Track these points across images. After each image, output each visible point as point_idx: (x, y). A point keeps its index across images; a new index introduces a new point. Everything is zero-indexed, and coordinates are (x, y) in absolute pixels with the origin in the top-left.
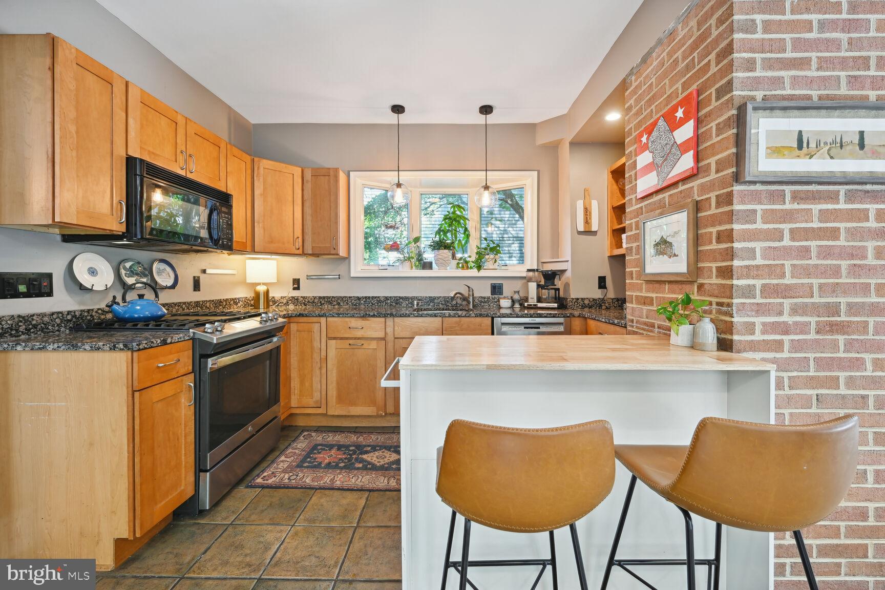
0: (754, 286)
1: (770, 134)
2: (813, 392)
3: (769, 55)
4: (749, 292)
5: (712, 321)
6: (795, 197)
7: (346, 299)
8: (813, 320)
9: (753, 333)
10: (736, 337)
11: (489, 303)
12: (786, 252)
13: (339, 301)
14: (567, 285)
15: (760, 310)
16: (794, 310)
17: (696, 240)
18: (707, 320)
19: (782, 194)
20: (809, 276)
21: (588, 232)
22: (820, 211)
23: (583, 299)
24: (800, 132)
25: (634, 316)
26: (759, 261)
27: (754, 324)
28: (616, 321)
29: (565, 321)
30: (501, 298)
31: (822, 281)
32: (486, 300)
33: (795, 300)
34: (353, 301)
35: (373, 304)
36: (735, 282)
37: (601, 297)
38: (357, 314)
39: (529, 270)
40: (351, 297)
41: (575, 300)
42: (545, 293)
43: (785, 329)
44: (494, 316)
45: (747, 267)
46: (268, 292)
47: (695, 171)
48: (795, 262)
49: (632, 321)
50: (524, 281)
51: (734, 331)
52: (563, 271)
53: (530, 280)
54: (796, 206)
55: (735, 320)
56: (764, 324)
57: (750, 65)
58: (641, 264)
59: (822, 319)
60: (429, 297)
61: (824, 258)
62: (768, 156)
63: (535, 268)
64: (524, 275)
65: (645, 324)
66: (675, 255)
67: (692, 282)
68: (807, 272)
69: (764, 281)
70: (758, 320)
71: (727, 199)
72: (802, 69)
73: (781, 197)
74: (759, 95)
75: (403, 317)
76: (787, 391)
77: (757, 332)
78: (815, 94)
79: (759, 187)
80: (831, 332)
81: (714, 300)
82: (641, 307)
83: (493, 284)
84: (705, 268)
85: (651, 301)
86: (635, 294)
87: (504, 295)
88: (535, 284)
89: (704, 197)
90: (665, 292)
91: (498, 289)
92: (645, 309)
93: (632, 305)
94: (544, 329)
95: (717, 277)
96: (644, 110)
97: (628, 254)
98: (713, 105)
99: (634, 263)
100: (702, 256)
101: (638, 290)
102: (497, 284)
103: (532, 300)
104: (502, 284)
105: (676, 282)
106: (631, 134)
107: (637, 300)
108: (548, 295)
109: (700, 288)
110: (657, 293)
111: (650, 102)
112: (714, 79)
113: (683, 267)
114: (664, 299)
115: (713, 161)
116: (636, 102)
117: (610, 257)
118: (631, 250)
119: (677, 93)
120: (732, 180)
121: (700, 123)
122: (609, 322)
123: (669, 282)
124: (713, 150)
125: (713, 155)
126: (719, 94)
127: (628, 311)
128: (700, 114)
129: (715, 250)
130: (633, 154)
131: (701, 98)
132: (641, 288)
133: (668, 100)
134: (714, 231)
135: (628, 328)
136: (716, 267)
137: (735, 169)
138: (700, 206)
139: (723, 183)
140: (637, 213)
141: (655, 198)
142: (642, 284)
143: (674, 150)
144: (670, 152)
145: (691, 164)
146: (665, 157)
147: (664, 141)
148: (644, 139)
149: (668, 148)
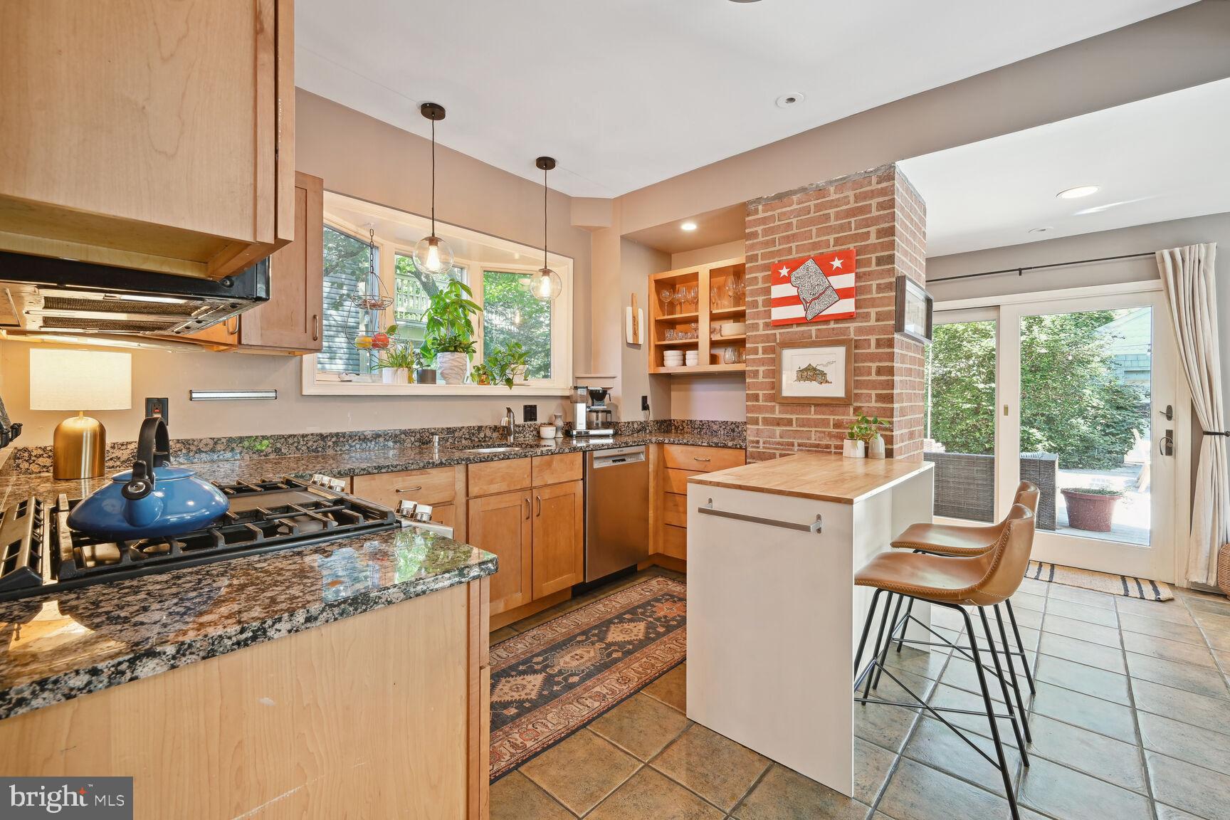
0: (898, 408)
4: (897, 413)
7: (296, 440)
9: (898, 443)
10: (895, 447)
11: (525, 433)
13: (279, 445)
14: (617, 406)
15: (899, 425)
17: (855, 371)
21: (636, 345)
25: (759, 437)
28: (730, 444)
29: (645, 449)
34: (310, 443)
35: (351, 446)
36: (896, 406)
37: (645, 419)
38: (412, 464)
40: (307, 435)
41: (626, 425)
42: (594, 417)
43: (903, 438)
46: (100, 435)
47: (858, 315)
49: (756, 442)
53: (578, 400)
55: (893, 434)
56: (899, 436)
58: (774, 387)
60: (448, 429)
65: (779, 443)
66: (827, 382)
67: (847, 405)
70: (899, 433)
71: (888, 343)
75: (484, 461)
82: (771, 427)
83: (526, 407)
84: (862, 394)
85: (789, 422)
86: (763, 416)
87: (539, 421)
88: (584, 405)
89: (863, 338)
90: (810, 414)
91: (530, 413)
92: (778, 430)
93: (757, 427)
94: (629, 461)
95: (876, 401)
96: (777, 243)
97: (750, 377)
98: (874, 267)
99: (761, 386)
100: (858, 384)
101: (767, 412)
102: (531, 406)
103: (581, 425)
104: (535, 407)
105: (826, 405)
106: (757, 261)
107: (767, 421)
108: (597, 419)
109: (857, 410)
110: (798, 414)
111: (788, 239)
112: (874, 248)
113: (840, 393)
114: (808, 419)
115: (873, 311)
116: (766, 232)
117: (651, 375)
118: (756, 373)
119: (827, 244)
120: (893, 330)
121: (858, 277)
122: (717, 446)
123: (816, 405)
124: (873, 303)
125: (873, 306)
126: (880, 261)
127: (748, 432)
128: (858, 270)
129: (874, 381)
130: (760, 280)
131: (858, 258)
132: (772, 410)
133: (815, 246)
134: (874, 365)
135: (749, 449)
136: (876, 394)
137: (894, 322)
138: (857, 344)
139: (884, 330)
140: (767, 338)
141: (795, 329)
142: (774, 406)
143: (828, 292)
144: (824, 292)
145: (852, 309)
146: (817, 295)
147: (814, 281)
148: (784, 272)
149: (821, 289)
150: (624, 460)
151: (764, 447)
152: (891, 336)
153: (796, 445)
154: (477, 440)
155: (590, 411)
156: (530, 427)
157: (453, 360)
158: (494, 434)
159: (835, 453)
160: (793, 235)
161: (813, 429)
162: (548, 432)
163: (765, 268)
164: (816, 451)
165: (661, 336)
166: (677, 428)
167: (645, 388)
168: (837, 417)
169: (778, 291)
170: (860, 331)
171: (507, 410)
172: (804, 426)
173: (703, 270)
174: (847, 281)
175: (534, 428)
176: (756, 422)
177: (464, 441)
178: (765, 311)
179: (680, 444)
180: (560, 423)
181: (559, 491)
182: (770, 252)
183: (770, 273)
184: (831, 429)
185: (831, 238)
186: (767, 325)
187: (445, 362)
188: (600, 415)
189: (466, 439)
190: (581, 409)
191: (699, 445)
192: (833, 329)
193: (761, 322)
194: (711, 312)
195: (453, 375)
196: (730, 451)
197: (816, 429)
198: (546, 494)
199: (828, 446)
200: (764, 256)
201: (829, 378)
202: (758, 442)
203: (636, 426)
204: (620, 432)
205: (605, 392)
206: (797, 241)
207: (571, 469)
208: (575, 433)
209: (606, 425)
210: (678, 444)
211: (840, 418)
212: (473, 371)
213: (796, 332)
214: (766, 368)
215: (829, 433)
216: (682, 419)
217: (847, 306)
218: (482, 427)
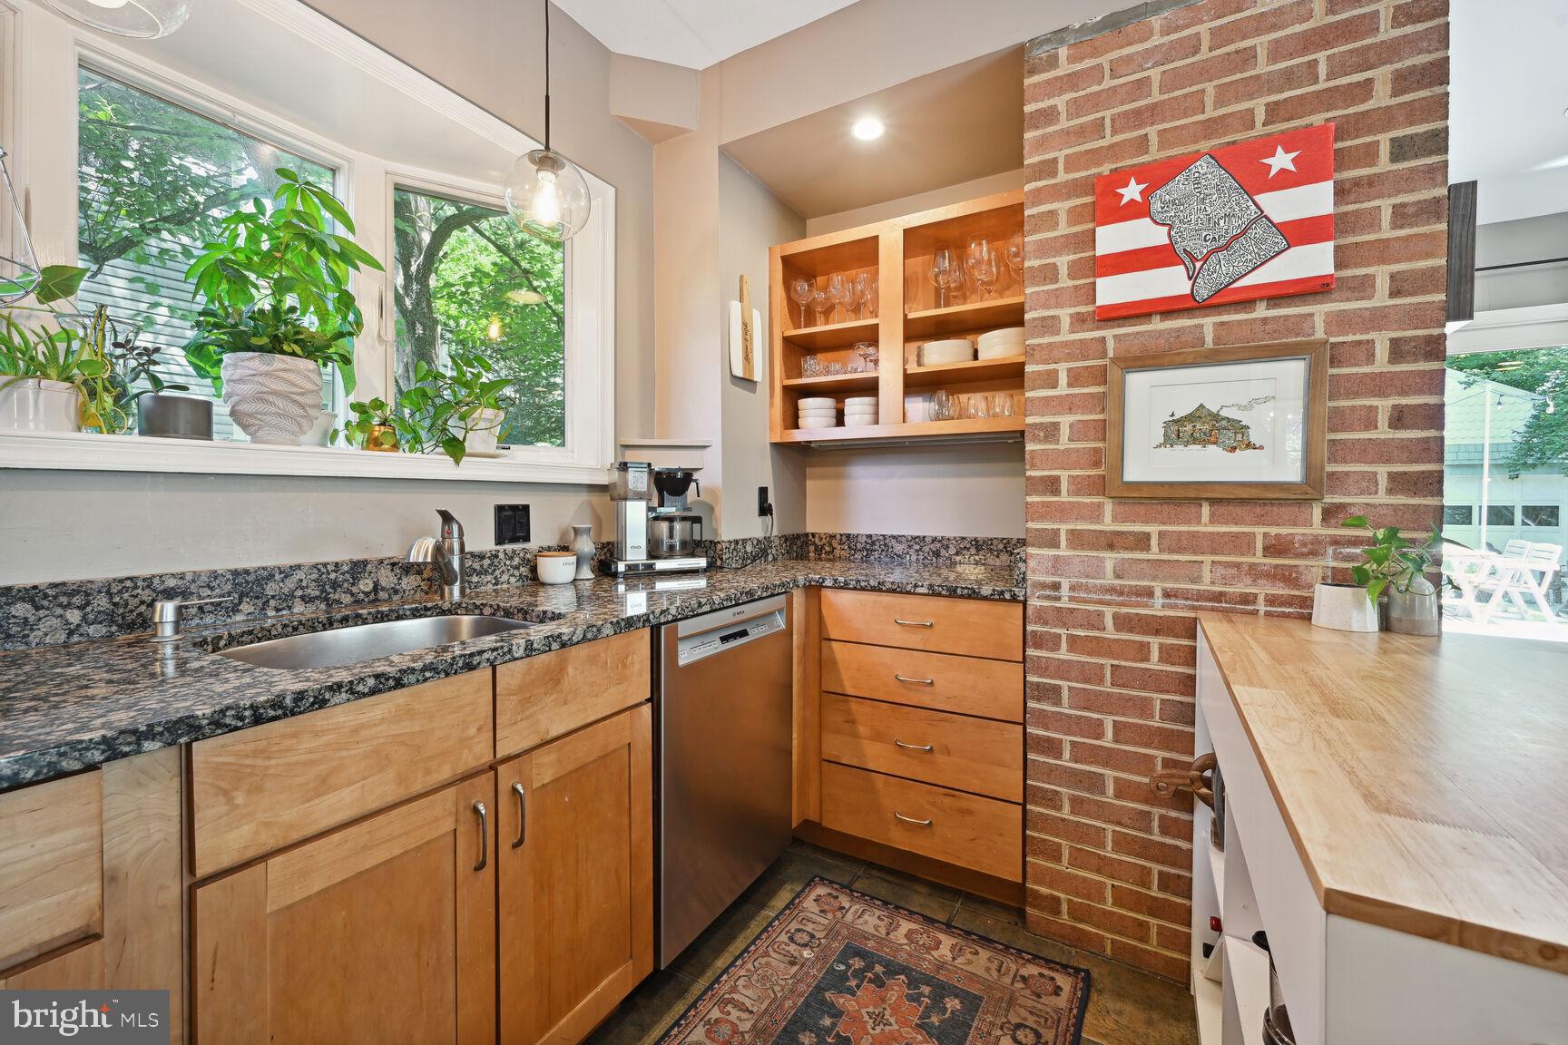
11: (497, 572)
21: (747, 382)
23: (744, 542)
25: (1060, 575)
28: (987, 590)
30: (535, 552)
32: (486, 562)
41: (733, 547)
49: (1053, 586)
58: (1104, 460)
60: (235, 573)
66: (1249, 445)
67: (1308, 502)
71: (1428, 349)
82: (1094, 554)
83: (500, 509)
84: (1347, 474)
85: (1142, 542)
86: (1071, 527)
87: (533, 544)
88: (642, 505)
89: (1350, 338)
90: (1199, 522)
91: (513, 523)
92: (1110, 559)
93: (1053, 552)
94: (755, 633)
95: (1390, 491)
96: (1108, 130)
97: (1035, 439)
98: (1384, 164)
99: (1065, 459)
100: (1338, 451)
101: (1080, 518)
102: (514, 508)
103: (635, 551)
104: (526, 508)
105: (1243, 501)
106: (1054, 174)
107: (1077, 539)
108: (671, 536)
109: (1329, 514)
110: (1164, 524)
111: (1139, 118)
112: (1386, 118)
113: (1291, 471)
114: (1193, 535)
115: (1382, 275)
116: (1076, 108)
117: (775, 445)
118: (1051, 431)
119: (1248, 120)
120: (1441, 315)
121: (1341, 193)
122: (952, 593)
123: (1213, 502)
124: (1382, 252)
125: (1383, 260)
126: (1401, 150)
127: (1031, 563)
128: (1338, 176)
129: (1385, 442)
130: (1063, 218)
131: (1339, 145)
132: (1095, 513)
133: (1212, 127)
134: (1384, 405)
135: (1034, 603)
136: (1389, 474)
137: (1443, 297)
138: (1337, 355)
139: (1416, 317)
140: (1082, 350)
141: (1158, 324)
142: (1100, 505)
143: (1257, 231)
144: (1244, 232)
145: (1328, 268)
146: (1222, 242)
147: (1215, 208)
148: (1132, 192)
149: (1235, 226)
150: (744, 633)
151: (1071, 599)
152: (1435, 332)
153: (1158, 593)
154: (347, 599)
155: (656, 519)
156: (511, 558)
157: (267, 374)
158: (405, 581)
159: (1268, 614)
160: (1152, 108)
161: (1208, 559)
162: (558, 569)
163: (1073, 189)
164: (1213, 609)
165: (793, 368)
166: (819, 550)
167: (764, 472)
168: (1273, 530)
169: (1112, 238)
170: (1340, 322)
171: (439, 519)
172: (1180, 550)
173: (890, 232)
174: (1317, 199)
175: (523, 560)
176: (1051, 540)
177: (299, 608)
178: (1076, 287)
179: (863, 589)
180: (586, 546)
181: (582, 750)
182: (1087, 152)
183: (1089, 199)
184: (1259, 558)
185: (1259, 106)
186: (1079, 321)
187: (241, 381)
188: (678, 526)
189: (306, 599)
190: (636, 514)
191: (908, 593)
192: (1265, 321)
193: (1065, 314)
194: (905, 316)
195: (274, 420)
196: (984, 606)
197: (1217, 558)
198: (545, 769)
199: (1247, 599)
200: (1071, 163)
201: (1254, 437)
202: (1056, 586)
203: (749, 549)
204: (719, 563)
205: (688, 476)
206: (1163, 121)
207: (622, 679)
208: (621, 567)
209: (691, 548)
210: (855, 589)
211: (1284, 531)
212: (354, 417)
213: (1161, 333)
214: (1079, 417)
215: (1252, 566)
216: (831, 531)
217: (1316, 260)
218: (365, 563)
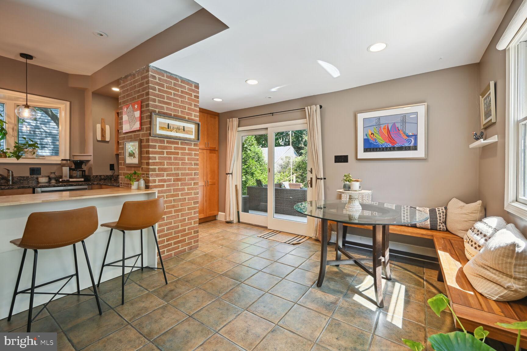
0: (156, 168)
1: (160, 123)
2: (172, 199)
3: (160, 99)
4: (154, 170)
5: (144, 179)
6: (168, 142)
8: (172, 178)
9: (156, 183)
10: (150, 184)
11: (29, 180)
12: (165, 158)
14: (90, 169)
15: (157, 175)
16: (167, 175)
17: (141, 153)
18: (142, 179)
19: (164, 141)
20: (171, 165)
22: (174, 147)
23: (100, 176)
24: (168, 124)
26: (157, 161)
27: (156, 180)
28: (115, 184)
29: (88, 187)
30: (39, 177)
31: (175, 167)
32: (25, 178)
33: (168, 172)
36: (150, 167)
37: (111, 174)
39: (62, 160)
41: (95, 177)
42: (75, 173)
43: (165, 181)
44: (35, 187)
45: (154, 162)
47: (140, 129)
48: (168, 161)
49: (122, 183)
50: (60, 166)
51: (150, 182)
52: (88, 161)
53: (63, 165)
54: (168, 145)
55: (150, 179)
56: (159, 180)
57: (154, 101)
58: (124, 160)
59: (175, 177)
61: (175, 160)
62: (159, 129)
63: (68, 158)
64: (60, 162)
65: (126, 184)
66: (135, 157)
67: (140, 167)
68: (171, 164)
69: (159, 167)
70: (157, 179)
71: (148, 141)
72: (169, 106)
73: (163, 142)
74: (157, 110)
76: (166, 199)
77: (157, 182)
78: (173, 113)
79: (157, 138)
80: (177, 181)
81: (145, 173)
84: (143, 162)
86: (123, 172)
87: (42, 175)
88: (67, 168)
89: (143, 138)
93: (121, 177)
95: (146, 165)
98: (145, 109)
100: (142, 158)
102: (37, 168)
103: (65, 177)
104: (40, 168)
106: (121, 105)
109: (142, 169)
112: (145, 100)
115: (145, 127)
120: (149, 135)
121: (142, 113)
124: (145, 124)
126: (146, 106)
128: (142, 110)
129: (145, 157)
131: (142, 104)
134: (145, 150)
135: (120, 186)
136: (146, 162)
137: (150, 132)
138: (142, 141)
141: (129, 134)
142: (125, 168)
144: (133, 119)
147: (131, 114)
148: (125, 110)
149: (133, 117)
170: (142, 135)
176: (121, 174)
180: (53, 176)
192: (137, 134)
208: (61, 180)
